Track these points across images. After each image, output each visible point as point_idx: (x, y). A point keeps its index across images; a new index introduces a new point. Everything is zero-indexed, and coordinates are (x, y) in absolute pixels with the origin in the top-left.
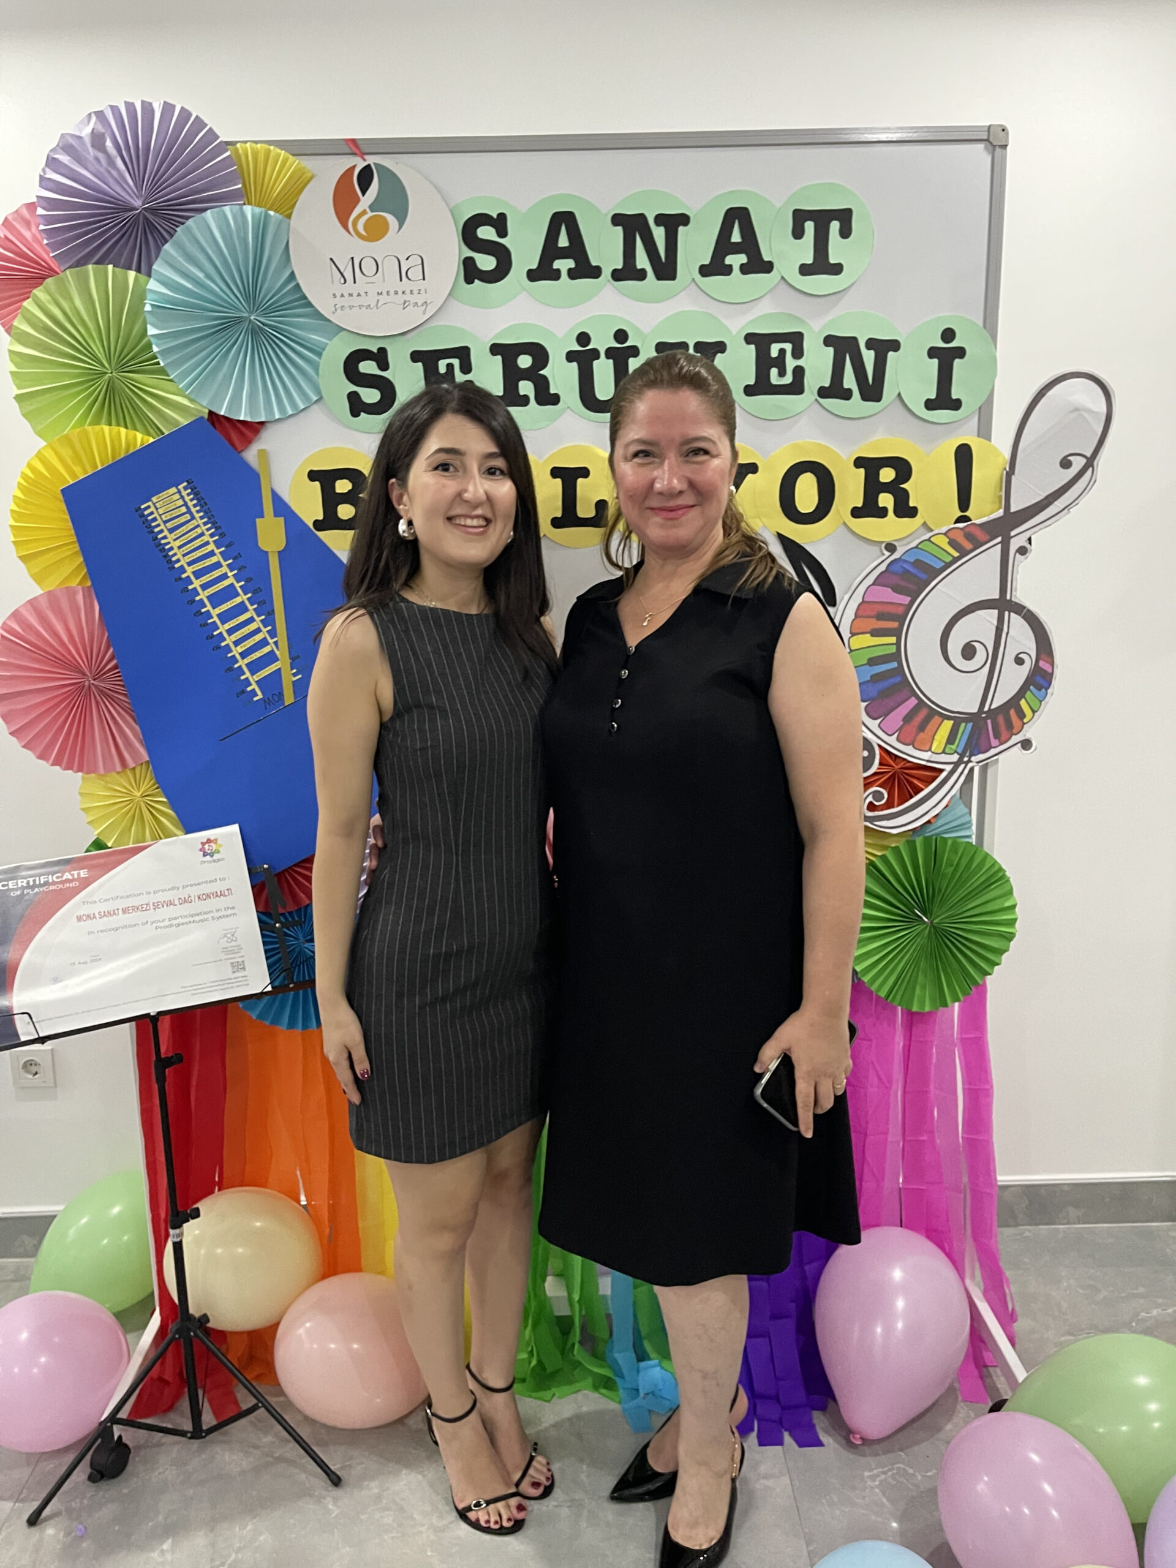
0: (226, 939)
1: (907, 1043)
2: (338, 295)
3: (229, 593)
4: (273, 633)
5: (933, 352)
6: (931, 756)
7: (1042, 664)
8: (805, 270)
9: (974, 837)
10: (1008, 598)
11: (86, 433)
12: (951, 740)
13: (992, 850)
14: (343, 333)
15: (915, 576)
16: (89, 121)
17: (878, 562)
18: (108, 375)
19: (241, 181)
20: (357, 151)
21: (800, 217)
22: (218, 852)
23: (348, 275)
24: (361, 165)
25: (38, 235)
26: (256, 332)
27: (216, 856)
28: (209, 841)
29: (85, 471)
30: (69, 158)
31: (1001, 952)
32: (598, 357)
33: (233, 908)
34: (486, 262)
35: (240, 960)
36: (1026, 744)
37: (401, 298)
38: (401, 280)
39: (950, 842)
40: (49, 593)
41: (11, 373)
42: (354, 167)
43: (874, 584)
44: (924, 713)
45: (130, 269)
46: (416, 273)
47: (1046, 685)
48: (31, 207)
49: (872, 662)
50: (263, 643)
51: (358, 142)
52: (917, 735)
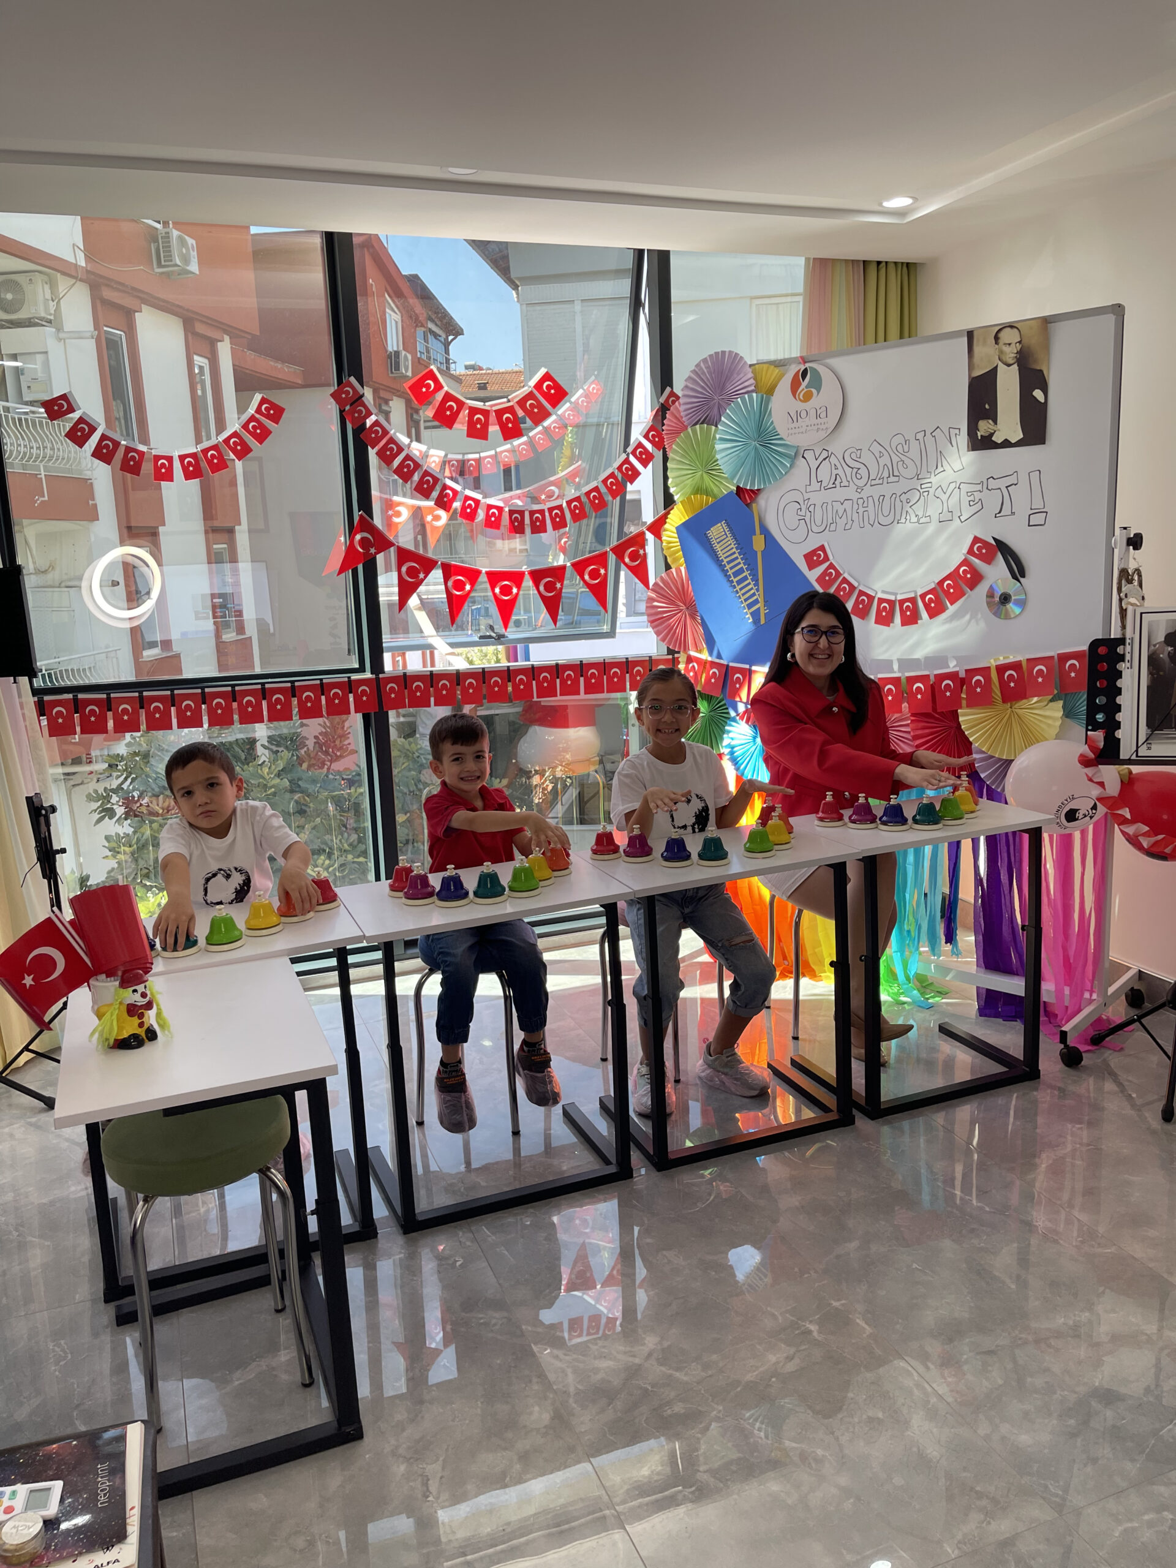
2: (790, 429)
3: (741, 571)
4: (758, 590)
11: (691, 499)
16: (700, 364)
18: (701, 472)
19: (755, 382)
20: (802, 362)
23: (795, 420)
24: (803, 368)
26: (757, 449)
37: (816, 427)
38: (817, 419)
42: (801, 369)
45: (713, 426)
46: (823, 415)
50: (754, 594)
51: (804, 357)
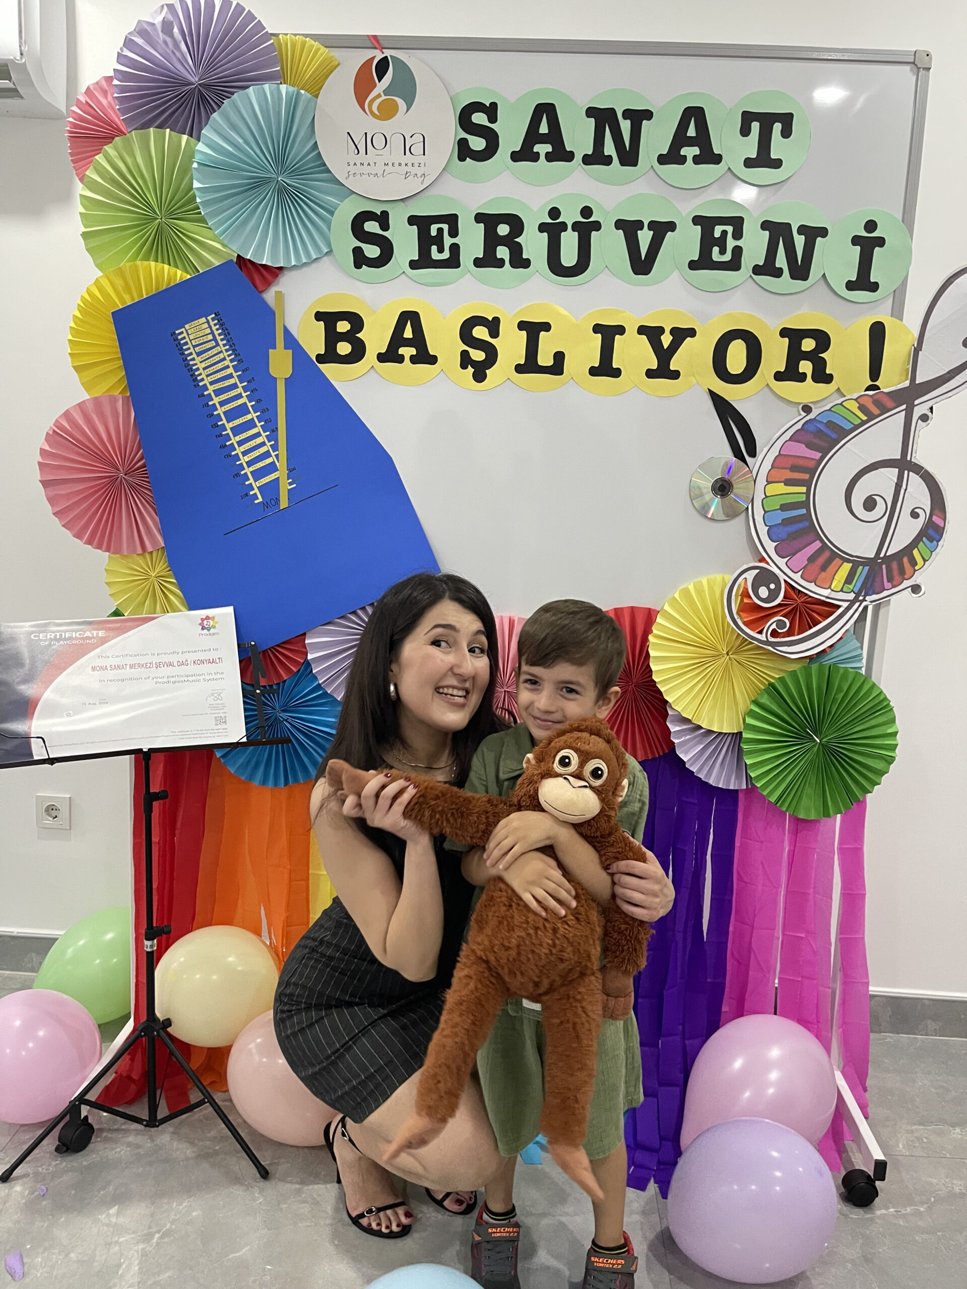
0: (213, 697)
1: (792, 848)
2: (352, 164)
5: (856, 240)
6: (830, 594)
7: (935, 518)
8: (749, 163)
9: (864, 669)
10: (909, 459)
11: (136, 267)
12: (849, 580)
13: (880, 683)
14: (353, 196)
15: (827, 435)
16: (161, 11)
17: (796, 421)
18: (158, 221)
19: (280, 64)
20: (377, 45)
21: (748, 118)
22: (214, 627)
23: (362, 150)
24: (379, 56)
25: (112, 102)
26: (283, 192)
27: (212, 631)
28: (208, 618)
29: (133, 299)
30: (142, 41)
31: (882, 773)
32: (565, 230)
33: (222, 673)
34: (477, 143)
35: (223, 715)
36: (916, 589)
37: (404, 169)
38: (405, 154)
39: (841, 671)
40: (96, 399)
41: (80, 213)
42: (374, 57)
43: (790, 440)
44: (827, 554)
45: (184, 134)
46: (417, 149)
47: (937, 537)
48: (109, 79)
49: (784, 507)
51: (379, 38)
52: (819, 574)
